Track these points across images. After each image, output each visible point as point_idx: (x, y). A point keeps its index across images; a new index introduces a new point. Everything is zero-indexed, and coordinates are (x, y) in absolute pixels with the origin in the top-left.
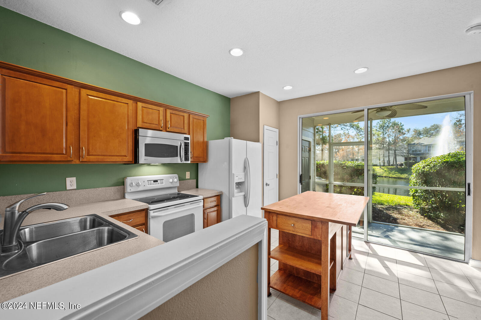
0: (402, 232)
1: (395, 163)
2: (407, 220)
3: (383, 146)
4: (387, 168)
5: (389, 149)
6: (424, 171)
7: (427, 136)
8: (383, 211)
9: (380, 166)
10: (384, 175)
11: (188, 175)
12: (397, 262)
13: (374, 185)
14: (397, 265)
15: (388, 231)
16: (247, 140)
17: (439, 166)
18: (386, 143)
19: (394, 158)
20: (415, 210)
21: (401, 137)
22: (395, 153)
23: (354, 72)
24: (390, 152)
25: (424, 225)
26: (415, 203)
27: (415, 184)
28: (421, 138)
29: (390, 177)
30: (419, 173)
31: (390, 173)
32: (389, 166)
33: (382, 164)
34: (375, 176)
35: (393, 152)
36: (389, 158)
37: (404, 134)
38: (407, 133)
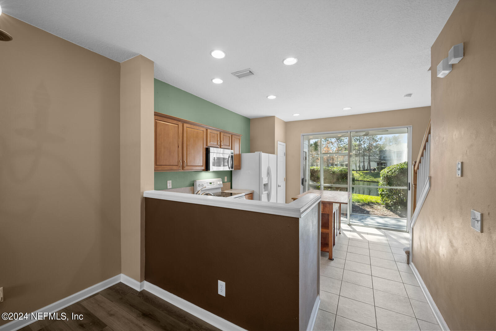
0: (372, 219)
1: (369, 168)
2: (376, 212)
3: (359, 152)
4: (363, 172)
5: (364, 155)
6: (388, 175)
7: (395, 144)
8: (359, 207)
9: (357, 171)
10: (360, 179)
11: (226, 179)
12: (368, 234)
13: (353, 186)
14: (368, 235)
15: (363, 219)
16: (269, 153)
17: (398, 171)
18: (362, 149)
19: (368, 163)
20: (382, 206)
21: (374, 144)
22: (369, 159)
23: (343, 109)
24: (365, 158)
25: (387, 215)
26: (383, 200)
27: (382, 185)
28: (390, 145)
29: (365, 181)
30: (385, 177)
31: (364, 177)
32: (364, 170)
33: (358, 169)
34: (354, 180)
35: (368, 158)
36: (364, 164)
37: (378, 141)
38: (379, 140)
